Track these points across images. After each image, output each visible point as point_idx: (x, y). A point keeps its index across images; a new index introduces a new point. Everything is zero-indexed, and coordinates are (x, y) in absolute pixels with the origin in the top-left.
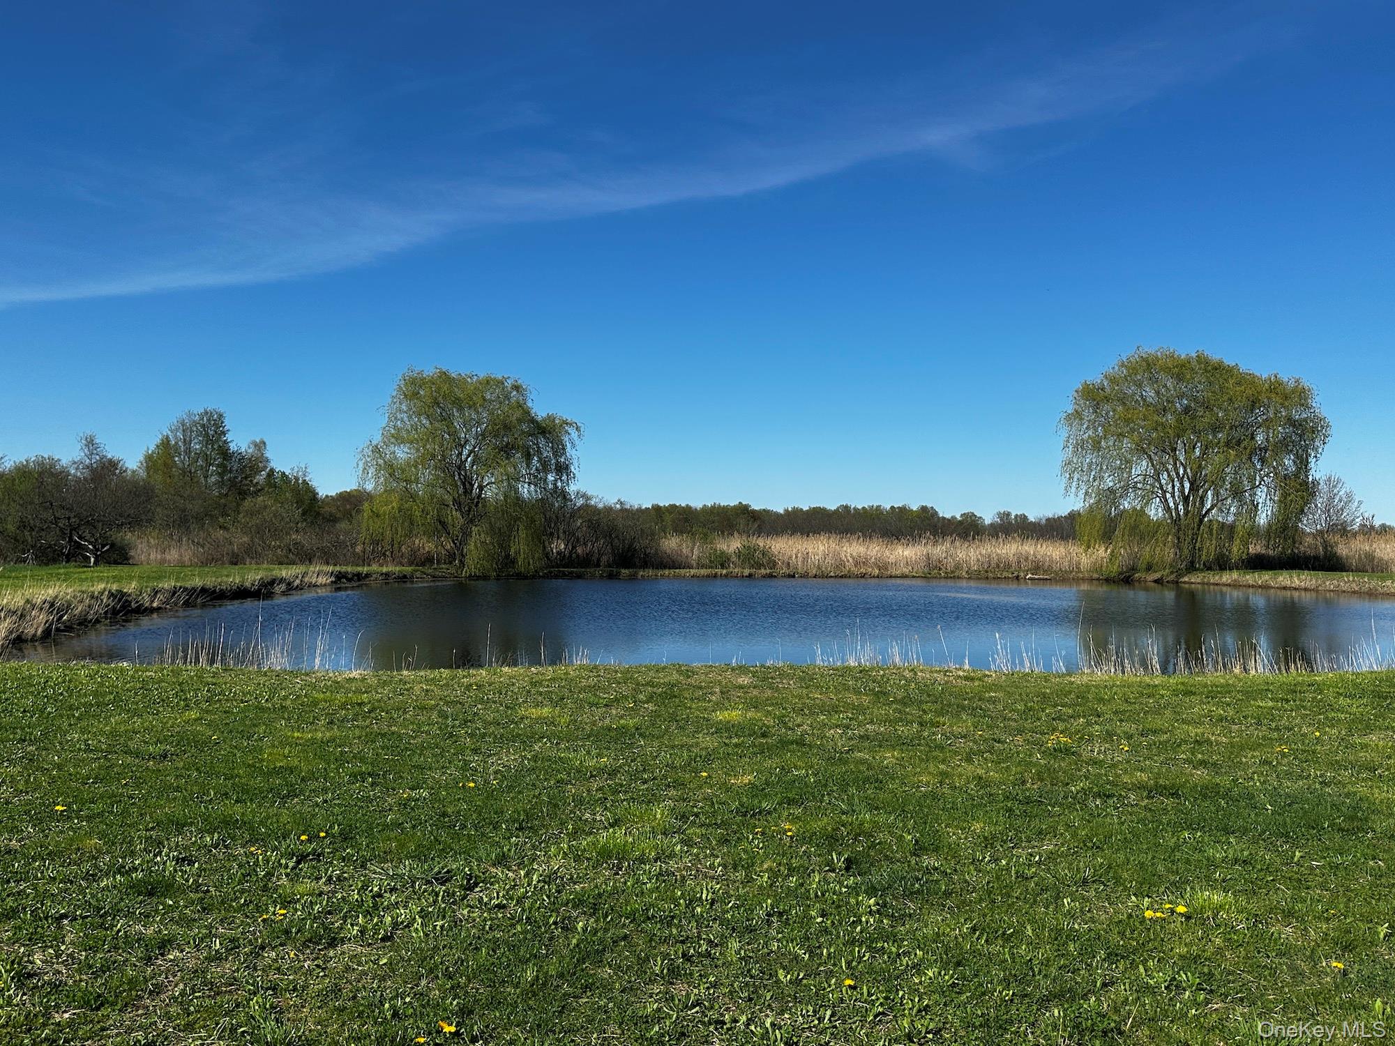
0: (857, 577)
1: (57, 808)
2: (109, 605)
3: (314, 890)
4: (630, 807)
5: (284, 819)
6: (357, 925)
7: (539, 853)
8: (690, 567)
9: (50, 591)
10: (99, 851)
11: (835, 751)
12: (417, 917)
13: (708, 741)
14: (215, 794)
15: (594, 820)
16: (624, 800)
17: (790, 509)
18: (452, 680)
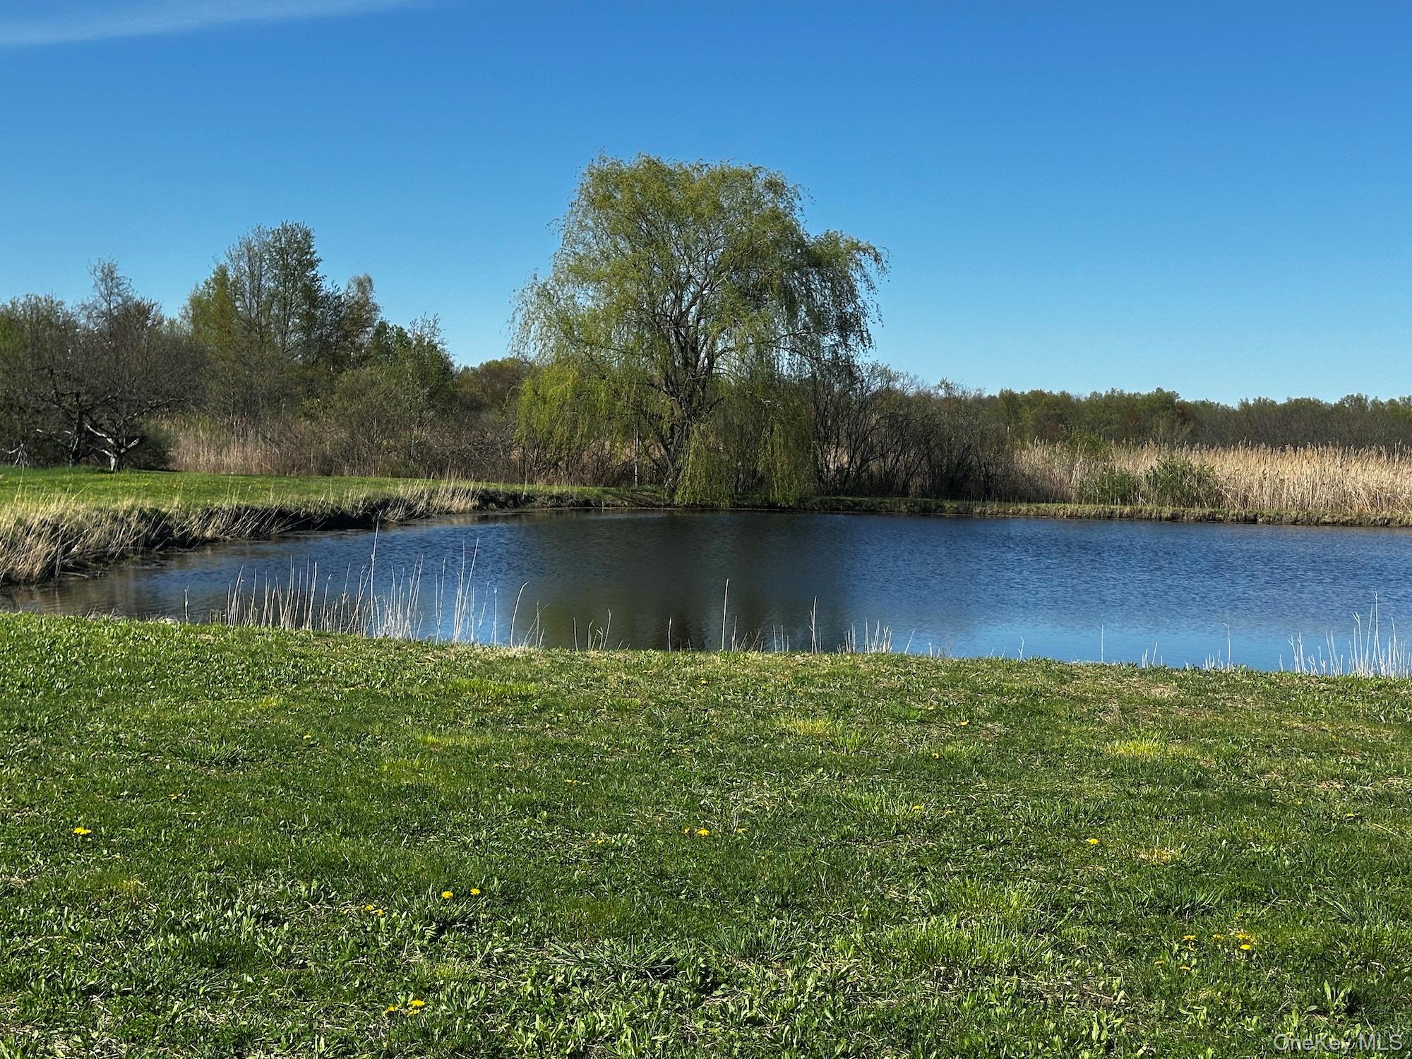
0: (1374, 524)
1: (77, 831)
2: (140, 532)
3: (465, 974)
4: (965, 885)
5: (417, 864)
6: (532, 1031)
7: (814, 945)
8: (1066, 499)
9: (53, 507)
10: (142, 897)
11: (1330, 817)
12: (625, 1026)
13: (1099, 790)
14: (311, 821)
15: (905, 901)
16: (955, 873)
17: (1251, 402)
18: (667, 668)
